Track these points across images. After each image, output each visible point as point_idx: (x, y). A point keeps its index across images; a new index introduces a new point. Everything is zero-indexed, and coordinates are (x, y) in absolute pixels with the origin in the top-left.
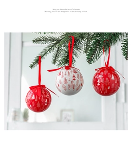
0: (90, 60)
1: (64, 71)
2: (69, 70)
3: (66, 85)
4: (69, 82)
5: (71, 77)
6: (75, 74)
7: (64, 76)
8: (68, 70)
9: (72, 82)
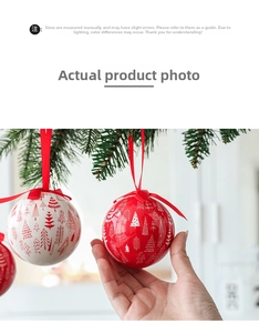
0: (102, 171)
1: (24, 203)
2: (38, 202)
3: (29, 242)
4: (36, 235)
5: (42, 221)
6: (52, 210)
7: (24, 217)
8: (36, 201)
9: (44, 234)
